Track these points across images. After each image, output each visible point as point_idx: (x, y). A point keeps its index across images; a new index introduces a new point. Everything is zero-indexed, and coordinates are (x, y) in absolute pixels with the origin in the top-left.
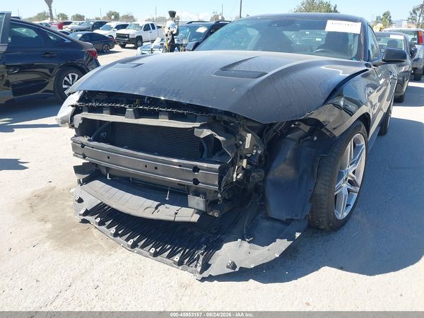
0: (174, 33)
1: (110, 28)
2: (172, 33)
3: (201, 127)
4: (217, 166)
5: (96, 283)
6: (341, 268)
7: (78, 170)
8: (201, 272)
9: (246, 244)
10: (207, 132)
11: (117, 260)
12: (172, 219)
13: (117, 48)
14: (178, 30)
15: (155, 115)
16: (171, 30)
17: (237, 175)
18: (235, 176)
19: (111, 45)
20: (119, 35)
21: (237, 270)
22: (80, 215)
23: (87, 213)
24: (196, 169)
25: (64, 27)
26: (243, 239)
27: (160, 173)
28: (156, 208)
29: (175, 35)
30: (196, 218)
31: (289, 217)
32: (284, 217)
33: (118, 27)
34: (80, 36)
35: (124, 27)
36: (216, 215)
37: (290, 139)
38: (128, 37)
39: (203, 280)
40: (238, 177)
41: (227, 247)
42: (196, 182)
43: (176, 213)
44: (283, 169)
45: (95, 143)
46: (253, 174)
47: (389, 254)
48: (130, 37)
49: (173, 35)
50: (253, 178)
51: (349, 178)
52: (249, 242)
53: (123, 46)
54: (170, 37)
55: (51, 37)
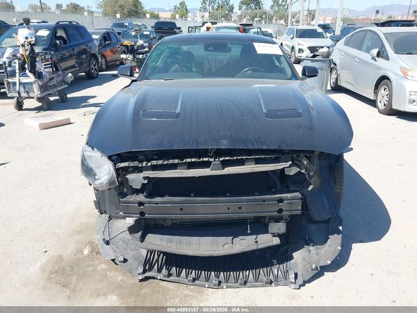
0: (32, 43)
2: (30, 43)
6: (362, 242)
7: (132, 230)
8: (295, 282)
9: (311, 248)
12: (256, 248)
15: (241, 163)
21: (319, 269)
22: (139, 274)
24: (281, 200)
26: (308, 245)
27: (245, 211)
30: (276, 241)
42: (280, 211)
43: (256, 242)
52: (313, 246)
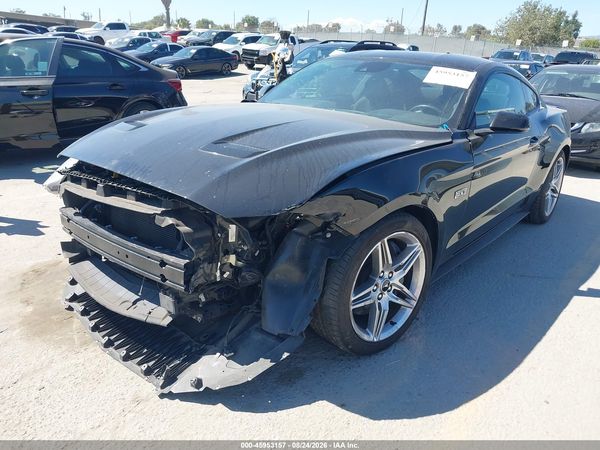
0: (286, 60)
1: (236, 41)
2: (283, 60)
3: (163, 214)
4: (183, 262)
5: (44, 384)
7: (66, 246)
8: (163, 387)
9: (225, 360)
10: (169, 221)
11: (82, 361)
12: (143, 318)
13: (242, 68)
14: (292, 56)
15: (123, 194)
16: (282, 56)
17: (222, 273)
18: (218, 274)
19: (233, 65)
20: (246, 52)
21: (201, 390)
22: (67, 300)
23: (74, 298)
24: (163, 263)
25: (179, 38)
26: (222, 354)
27: (132, 262)
28: (135, 303)
29: (289, 62)
30: (167, 321)
31: (281, 332)
32: (277, 331)
33: (247, 40)
34: (194, 51)
35: (254, 40)
36: (199, 319)
37: (297, 233)
38: (258, 55)
39: (162, 396)
40: (225, 276)
41: (205, 359)
42: (164, 279)
43: (150, 313)
44: (285, 270)
45: (79, 219)
46: (243, 274)
47: (420, 395)
48: (261, 54)
49: (284, 63)
50: (243, 278)
51: (394, 288)
52: (228, 358)
53: (251, 67)
54: (280, 66)
55: (123, 64)
